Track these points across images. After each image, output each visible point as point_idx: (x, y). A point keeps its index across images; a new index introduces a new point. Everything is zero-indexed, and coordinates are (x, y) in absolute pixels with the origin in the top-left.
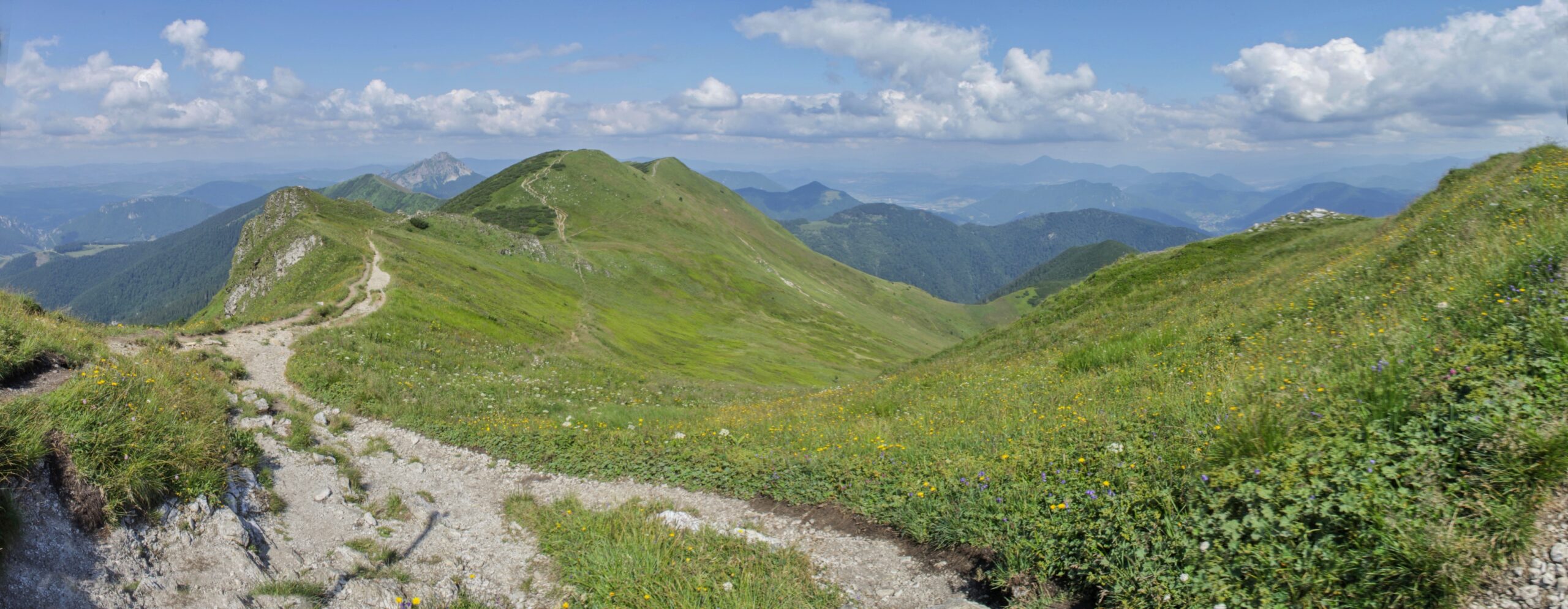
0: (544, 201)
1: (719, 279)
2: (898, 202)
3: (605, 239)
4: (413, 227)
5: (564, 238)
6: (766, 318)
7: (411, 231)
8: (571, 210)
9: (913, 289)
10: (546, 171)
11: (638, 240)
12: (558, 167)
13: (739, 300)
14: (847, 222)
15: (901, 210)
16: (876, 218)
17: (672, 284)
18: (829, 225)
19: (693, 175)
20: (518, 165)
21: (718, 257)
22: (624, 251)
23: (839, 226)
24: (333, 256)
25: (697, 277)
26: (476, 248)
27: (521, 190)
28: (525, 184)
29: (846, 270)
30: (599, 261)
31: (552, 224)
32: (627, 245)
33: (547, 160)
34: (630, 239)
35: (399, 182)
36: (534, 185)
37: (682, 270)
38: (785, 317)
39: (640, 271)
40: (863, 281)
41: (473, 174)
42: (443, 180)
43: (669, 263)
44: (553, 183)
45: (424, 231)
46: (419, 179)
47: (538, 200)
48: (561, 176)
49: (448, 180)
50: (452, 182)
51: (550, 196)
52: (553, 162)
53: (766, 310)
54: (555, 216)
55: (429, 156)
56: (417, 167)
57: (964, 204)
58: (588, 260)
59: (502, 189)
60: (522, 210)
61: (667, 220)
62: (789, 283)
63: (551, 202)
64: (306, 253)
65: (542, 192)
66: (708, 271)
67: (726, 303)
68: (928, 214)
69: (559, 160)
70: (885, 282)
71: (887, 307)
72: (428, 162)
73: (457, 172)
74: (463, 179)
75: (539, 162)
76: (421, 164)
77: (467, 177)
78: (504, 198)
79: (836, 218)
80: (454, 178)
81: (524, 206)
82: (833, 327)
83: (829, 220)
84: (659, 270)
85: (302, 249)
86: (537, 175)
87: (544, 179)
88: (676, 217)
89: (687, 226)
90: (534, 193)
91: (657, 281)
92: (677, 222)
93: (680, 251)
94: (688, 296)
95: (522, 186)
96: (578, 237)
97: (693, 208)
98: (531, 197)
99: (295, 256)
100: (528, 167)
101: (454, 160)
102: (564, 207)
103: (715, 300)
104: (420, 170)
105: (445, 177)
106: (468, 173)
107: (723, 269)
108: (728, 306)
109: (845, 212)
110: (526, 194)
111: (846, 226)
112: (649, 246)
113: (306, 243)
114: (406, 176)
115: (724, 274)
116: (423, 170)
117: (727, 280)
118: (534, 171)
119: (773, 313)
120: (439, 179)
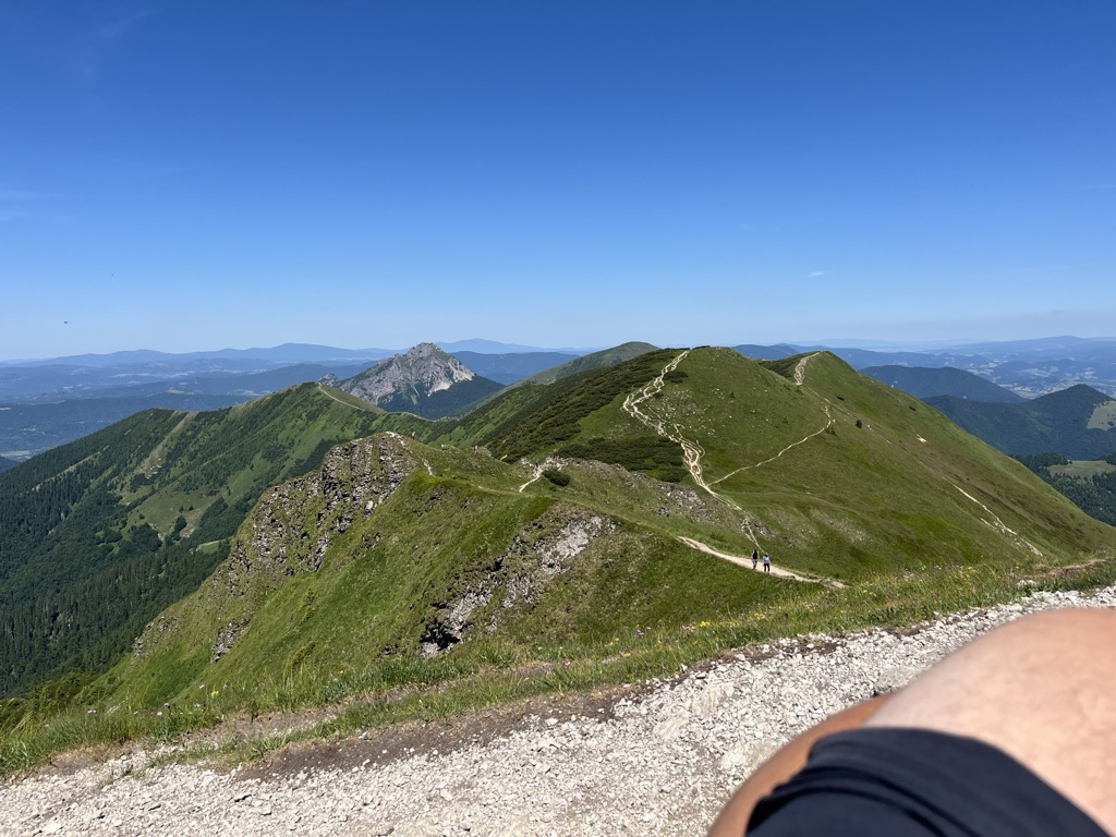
0: (661, 430)
3: (765, 488)
4: (551, 483)
5: (702, 485)
8: (704, 443)
10: (657, 382)
12: (675, 376)
19: (861, 381)
27: (624, 413)
28: (628, 403)
30: (773, 522)
31: (681, 464)
33: (656, 366)
35: (355, 393)
36: (642, 406)
41: (476, 378)
42: (428, 389)
44: (670, 402)
45: (565, 488)
46: (388, 388)
47: (651, 429)
48: (682, 391)
49: (436, 389)
50: (442, 392)
51: (669, 422)
52: (666, 368)
54: (682, 452)
56: (383, 368)
58: (759, 520)
59: (594, 413)
60: (633, 445)
63: (672, 432)
65: (656, 417)
69: (674, 365)
72: (402, 360)
73: (449, 375)
75: (644, 369)
76: (390, 362)
77: (466, 382)
78: (600, 427)
80: (445, 386)
81: (631, 437)
86: (644, 390)
87: (657, 396)
90: (644, 418)
95: (625, 405)
96: (725, 484)
98: (641, 425)
100: (629, 377)
101: (445, 357)
102: (692, 439)
104: (388, 373)
105: (431, 384)
106: (468, 376)
114: (365, 383)
116: (395, 373)
118: (640, 383)
120: (422, 387)
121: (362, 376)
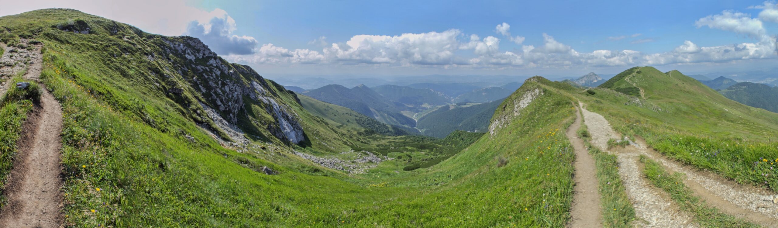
0: (634, 85)
1: (706, 110)
2: (749, 81)
3: (661, 99)
4: (588, 94)
5: (644, 98)
6: (727, 123)
7: (588, 95)
8: (645, 88)
9: (763, 110)
10: (634, 74)
11: (673, 98)
12: (639, 72)
13: (715, 117)
14: (734, 89)
15: (752, 84)
16: (744, 87)
17: (691, 114)
18: (728, 91)
19: (684, 76)
20: (623, 72)
21: (703, 102)
22: (671, 102)
23: (731, 91)
24: (551, 101)
25: (698, 110)
26: (615, 102)
27: (625, 81)
28: (627, 79)
29: (740, 105)
30: (663, 107)
31: (638, 93)
32: (671, 100)
33: (634, 70)
34: (670, 98)
35: (577, 83)
36: (630, 79)
37: (692, 108)
38: (732, 121)
39: (678, 110)
40: (747, 108)
41: (602, 79)
43: (687, 106)
44: (637, 78)
45: (593, 95)
46: (584, 82)
47: (632, 85)
48: (640, 76)
49: (594, 82)
51: (636, 83)
52: (636, 71)
53: (725, 120)
54: (639, 90)
55: (587, 74)
56: (582, 78)
57: (773, 80)
58: (659, 107)
59: (618, 82)
60: (626, 89)
61: (681, 90)
62: (726, 110)
63: (637, 85)
64: (532, 100)
65: (634, 82)
66: (701, 108)
67: (711, 119)
68: (761, 84)
69: (638, 70)
70: (754, 108)
71: (756, 116)
72: (587, 76)
73: (597, 79)
74: (599, 81)
75: (631, 71)
76: (584, 76)
77: (600, 80)
78: (619, 85)
79: (731, 88)
80: (596, 81)
81: (627, 87)
82: (748, 123)
83: (728, 89)
84: (684, 109)
85: (530, 97)
86: (631, 76)
87: (634, 77)
88: (684, 89)
89: (688, 92)
90: (630, 82)
91: (685, 113)
92: (684, 91)
93: (689, 101)
94: (698, 117)
95: (626, 79)
96: (650, 98)
97: (688, 87)
98: (629, 84)
99: (526, 103)
100: (627, 73)
101: (596, 75)
102: (643, 87)
103: (707, 118)
105: (593, 81)
106: (601, 79)
107: (706, 106)
108: (713, 120)
109: (733, 86)
110: (627, 83)
111: (734, 91)
112: (678, 100)
113: (533, 94)
114: (579, 81)
115: (707, 108)
116: (585, 78)
117: (708, 110)
118: (630, 74)
119: (728, 121)
120: (591, 81)
121: (578, 79)
